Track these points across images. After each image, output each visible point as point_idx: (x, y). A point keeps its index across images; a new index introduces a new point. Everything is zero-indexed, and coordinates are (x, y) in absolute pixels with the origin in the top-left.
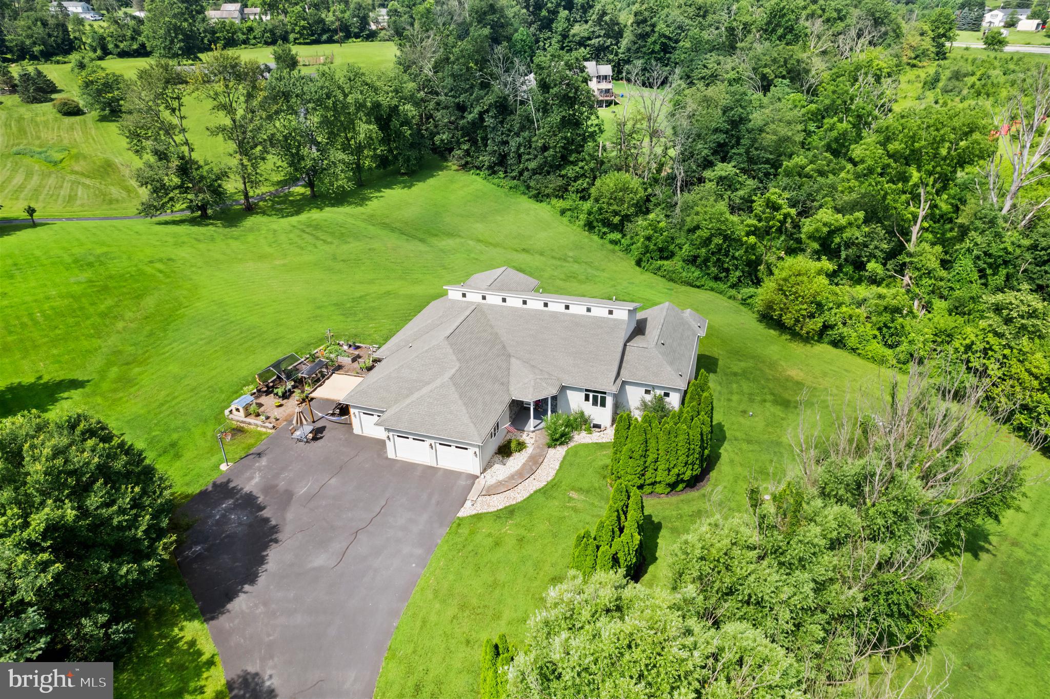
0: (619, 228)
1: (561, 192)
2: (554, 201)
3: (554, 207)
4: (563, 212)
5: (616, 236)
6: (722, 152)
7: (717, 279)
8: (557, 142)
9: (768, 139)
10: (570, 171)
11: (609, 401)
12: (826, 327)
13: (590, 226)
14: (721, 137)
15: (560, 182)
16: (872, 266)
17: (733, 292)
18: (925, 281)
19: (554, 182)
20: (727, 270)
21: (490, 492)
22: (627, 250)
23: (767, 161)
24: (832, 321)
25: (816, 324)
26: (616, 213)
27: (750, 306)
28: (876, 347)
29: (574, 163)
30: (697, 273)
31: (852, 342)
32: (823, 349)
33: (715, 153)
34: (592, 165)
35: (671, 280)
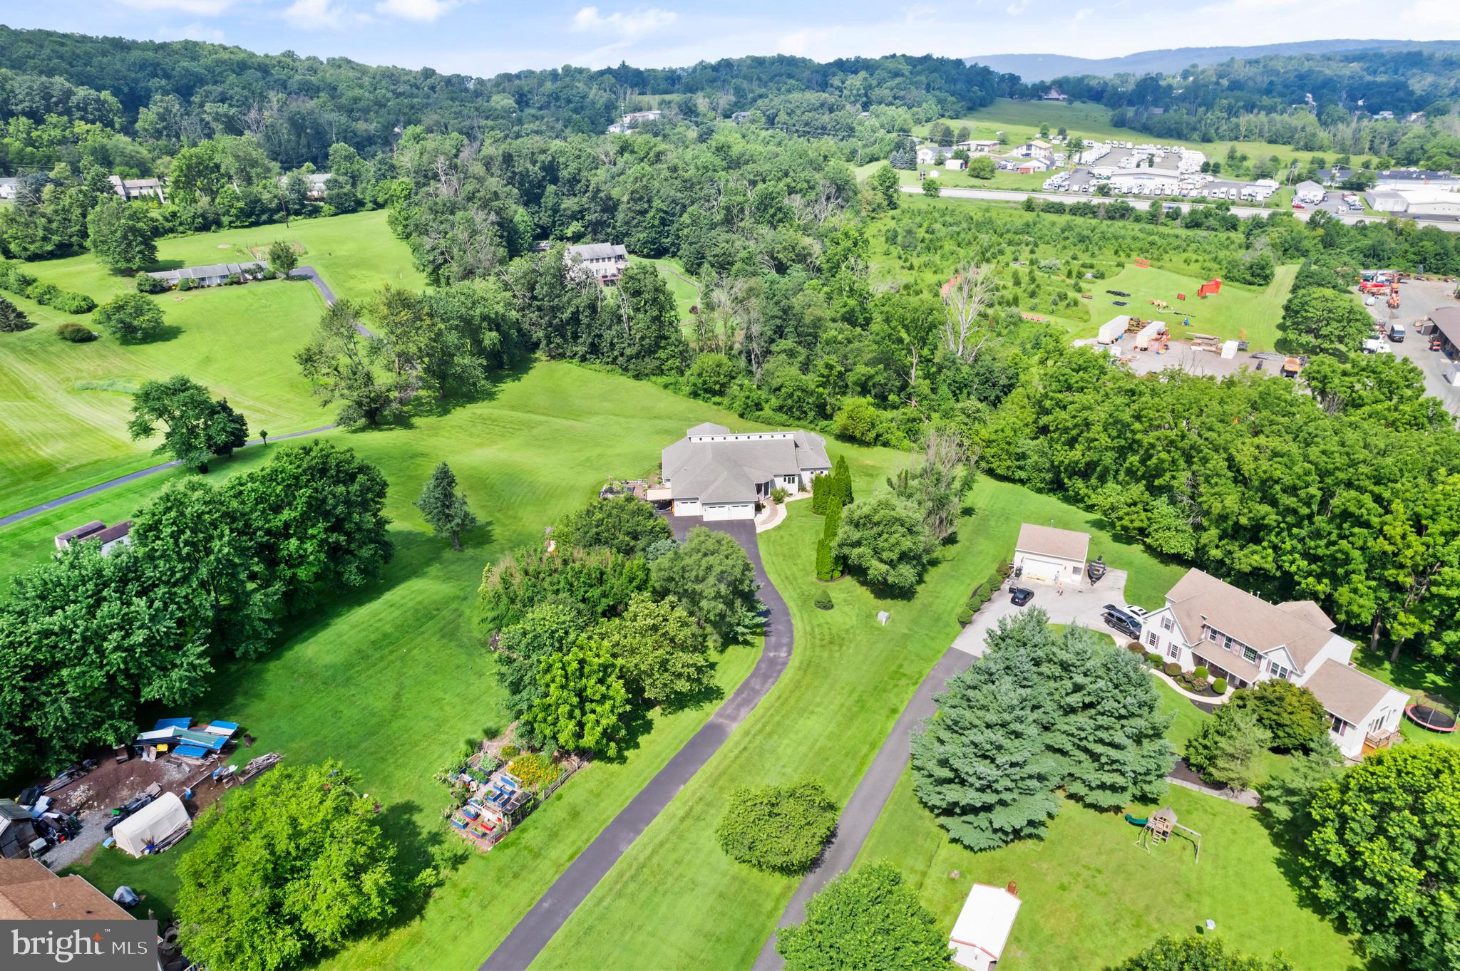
0: (721, 393)
1: (660, 371)
2: (653, 378)
3: (655, 383)
4: (666, 386)
5: (717, 399)
6: (780, 332)
7: (799, 419)
8: (653, 333)
9: (807, 319)
10: (662, 354)
11: (796, 479)
12: (878, 436)
13: (695, 395)
14: (778, 322)
15: (658, 363)
16: (892, 397)
17: (812, 426)
18: (925, 402)
19: (650, 363)
20: (805, 413)
21: (764, 522)
22: (730, 408)
23: (810, 334)
24: (881, 431)
25: (873, 434)
26: (716, 383)
27: (829, 433)
28: (906, 443)
29: (665, 348)
30: (785, 417)
31: (894, 442)
32: (879, 449)
33: (775, 333)
34: (681, 348)
35: (769, 424)
